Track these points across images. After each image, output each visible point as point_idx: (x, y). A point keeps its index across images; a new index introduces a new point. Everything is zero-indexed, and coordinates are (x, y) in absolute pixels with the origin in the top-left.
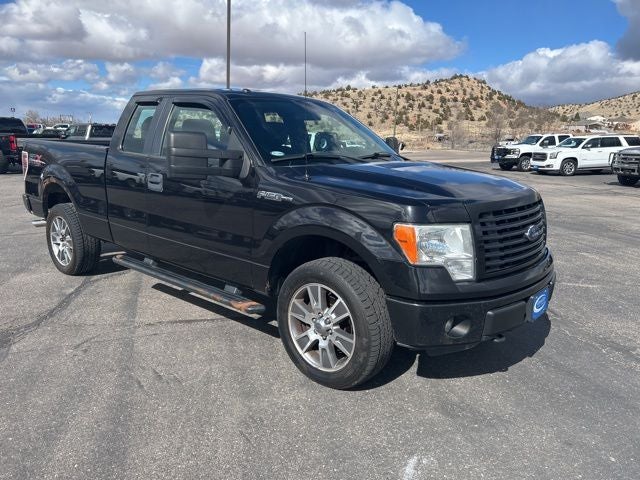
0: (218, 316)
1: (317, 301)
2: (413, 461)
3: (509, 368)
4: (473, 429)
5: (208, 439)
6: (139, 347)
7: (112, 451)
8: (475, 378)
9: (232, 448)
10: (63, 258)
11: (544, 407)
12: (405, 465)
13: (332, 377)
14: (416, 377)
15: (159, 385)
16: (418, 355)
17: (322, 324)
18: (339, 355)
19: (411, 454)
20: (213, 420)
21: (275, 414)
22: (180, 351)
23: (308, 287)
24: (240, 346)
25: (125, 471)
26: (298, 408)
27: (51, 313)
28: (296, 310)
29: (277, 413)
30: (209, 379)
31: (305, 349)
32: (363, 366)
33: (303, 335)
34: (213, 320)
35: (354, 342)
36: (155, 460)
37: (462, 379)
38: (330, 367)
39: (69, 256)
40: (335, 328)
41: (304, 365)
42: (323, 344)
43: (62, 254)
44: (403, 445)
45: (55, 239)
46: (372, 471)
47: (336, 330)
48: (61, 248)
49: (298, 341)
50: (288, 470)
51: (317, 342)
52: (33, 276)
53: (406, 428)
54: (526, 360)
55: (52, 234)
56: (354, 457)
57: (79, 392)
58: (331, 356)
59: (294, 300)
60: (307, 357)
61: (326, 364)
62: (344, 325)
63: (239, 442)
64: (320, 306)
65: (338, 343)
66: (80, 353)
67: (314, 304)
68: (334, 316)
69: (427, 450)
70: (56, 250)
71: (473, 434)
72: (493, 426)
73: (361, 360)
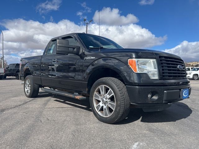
0: (73, 107)
1: (103, 91)
2: (137, 144)
3: (176, 121)
4: (161, 136)
5: (60, 135)
6: (44, 113)
7: (25, 137)
8: (162, 123)
9: (68, 137)
10: (28, 93)
11: (191, 131)
12: (133, 145)
13: (108, 119)
14: (140, 122)
15: (47, 121)
16: (141, 117)
17: (105, 99)
18: (110, 110)
19: (136, 142)
20: (63, 130)
21: (86, 129)
22: (57, 114)
23: (100, 87)
24: (78, 113)
25: (27, 142)
26: (95, 128)
27: (20, 105)
28: (96, 96)
29: (87, 129)
30: (65, 120)
31: (99, 110)
32: (118, 113)
33: (98, 105)
34: (71, 107)
35: (115, 104)
36: (39, 140)
37: (158, 123)
38: (107, 115)
39: (29, 91)
40: (109, 100)
41: (98, 116)
42: (105, 107)
43: (27, 91)
44: (133, 139)
45: (26, 87)
46: (120, 146)
47: (109, 101)
48: (27, 89)
49: (96, 107)
50: (87, 144)
51: (103, 107)
52: (18, 98)
53: (135, 135)
54: (183, 119)
55: (25, 85)
56: (113, 142)
57: (20, 122)
58: (107, 111)
59: (95, 93)
60: (99, 113)
61: (106, 115)
62: (112, 99)
63: (71, 136)
64: (104, 93)
65: (110, 106)
66: (25, 114)
67: (101, 93)
68: (108, 96)
69: (142, 141)
70: (26, 90)
71: (162, 138)
72: (170, 135)
73: (118, 110)
